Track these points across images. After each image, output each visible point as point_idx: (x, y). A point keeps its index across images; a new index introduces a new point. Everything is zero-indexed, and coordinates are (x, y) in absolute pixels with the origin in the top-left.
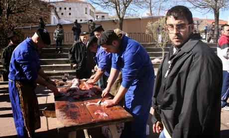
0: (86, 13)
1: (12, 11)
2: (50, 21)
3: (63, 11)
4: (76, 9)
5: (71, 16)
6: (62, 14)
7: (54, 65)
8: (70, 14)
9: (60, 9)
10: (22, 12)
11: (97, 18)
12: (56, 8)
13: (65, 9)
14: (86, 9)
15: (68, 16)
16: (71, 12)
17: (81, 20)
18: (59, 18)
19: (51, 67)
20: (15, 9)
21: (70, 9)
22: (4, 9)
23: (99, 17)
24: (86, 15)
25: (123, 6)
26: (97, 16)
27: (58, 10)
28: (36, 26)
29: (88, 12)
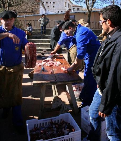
0: (66, 6)
1: (11, 4)
2: (39, 12)
3: (49, 4)
4: (58, 3)
5: (54, 8)
6: (48, 7)
7: (40, 43)
8: (54, 7)
9: (47, 3)
10: (19, 5)
11: (74, 10)
12: (43, 2)
13: (50, 3)
14: (66, 3)
15: (52, 8)
16: (54, 5)
17: (62, 12)
18: (46, 10)
19: (37, 45)
20: (14, 3)
21: (54, 3)
22: (6, 3)
23: (75, 9)
24: (65, 7)
25: (92, 2)
26: (74, 9)
27: (45, 3)
28: (28, 15)
29: (67, 6)
